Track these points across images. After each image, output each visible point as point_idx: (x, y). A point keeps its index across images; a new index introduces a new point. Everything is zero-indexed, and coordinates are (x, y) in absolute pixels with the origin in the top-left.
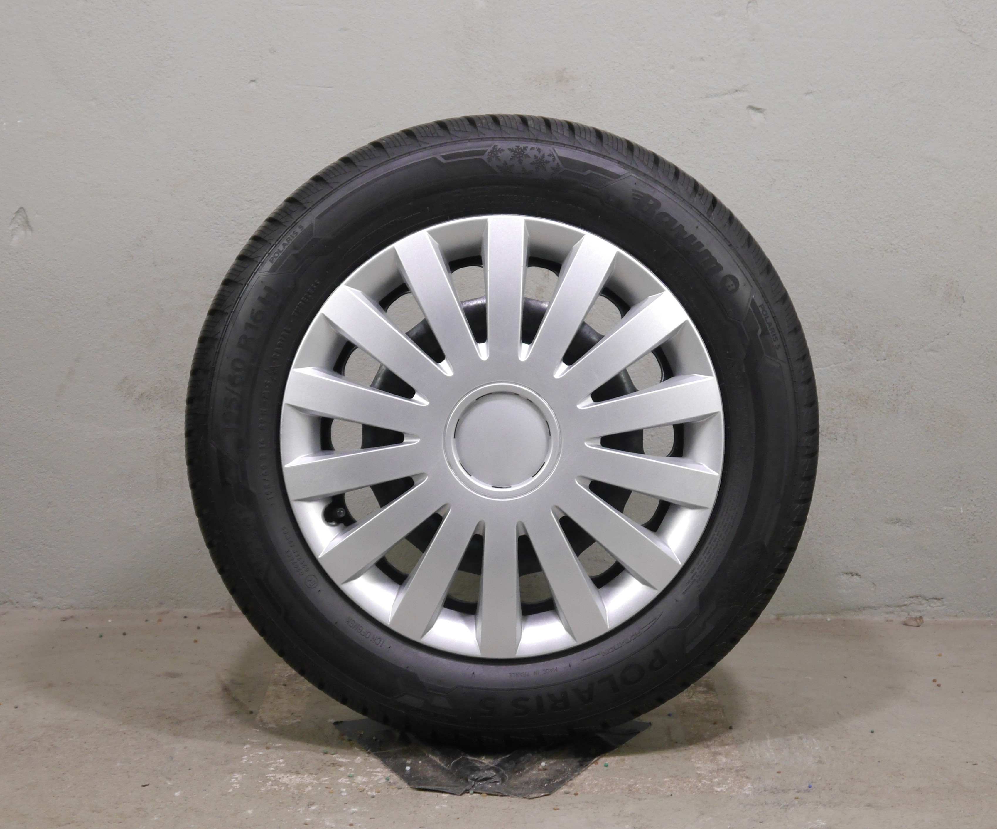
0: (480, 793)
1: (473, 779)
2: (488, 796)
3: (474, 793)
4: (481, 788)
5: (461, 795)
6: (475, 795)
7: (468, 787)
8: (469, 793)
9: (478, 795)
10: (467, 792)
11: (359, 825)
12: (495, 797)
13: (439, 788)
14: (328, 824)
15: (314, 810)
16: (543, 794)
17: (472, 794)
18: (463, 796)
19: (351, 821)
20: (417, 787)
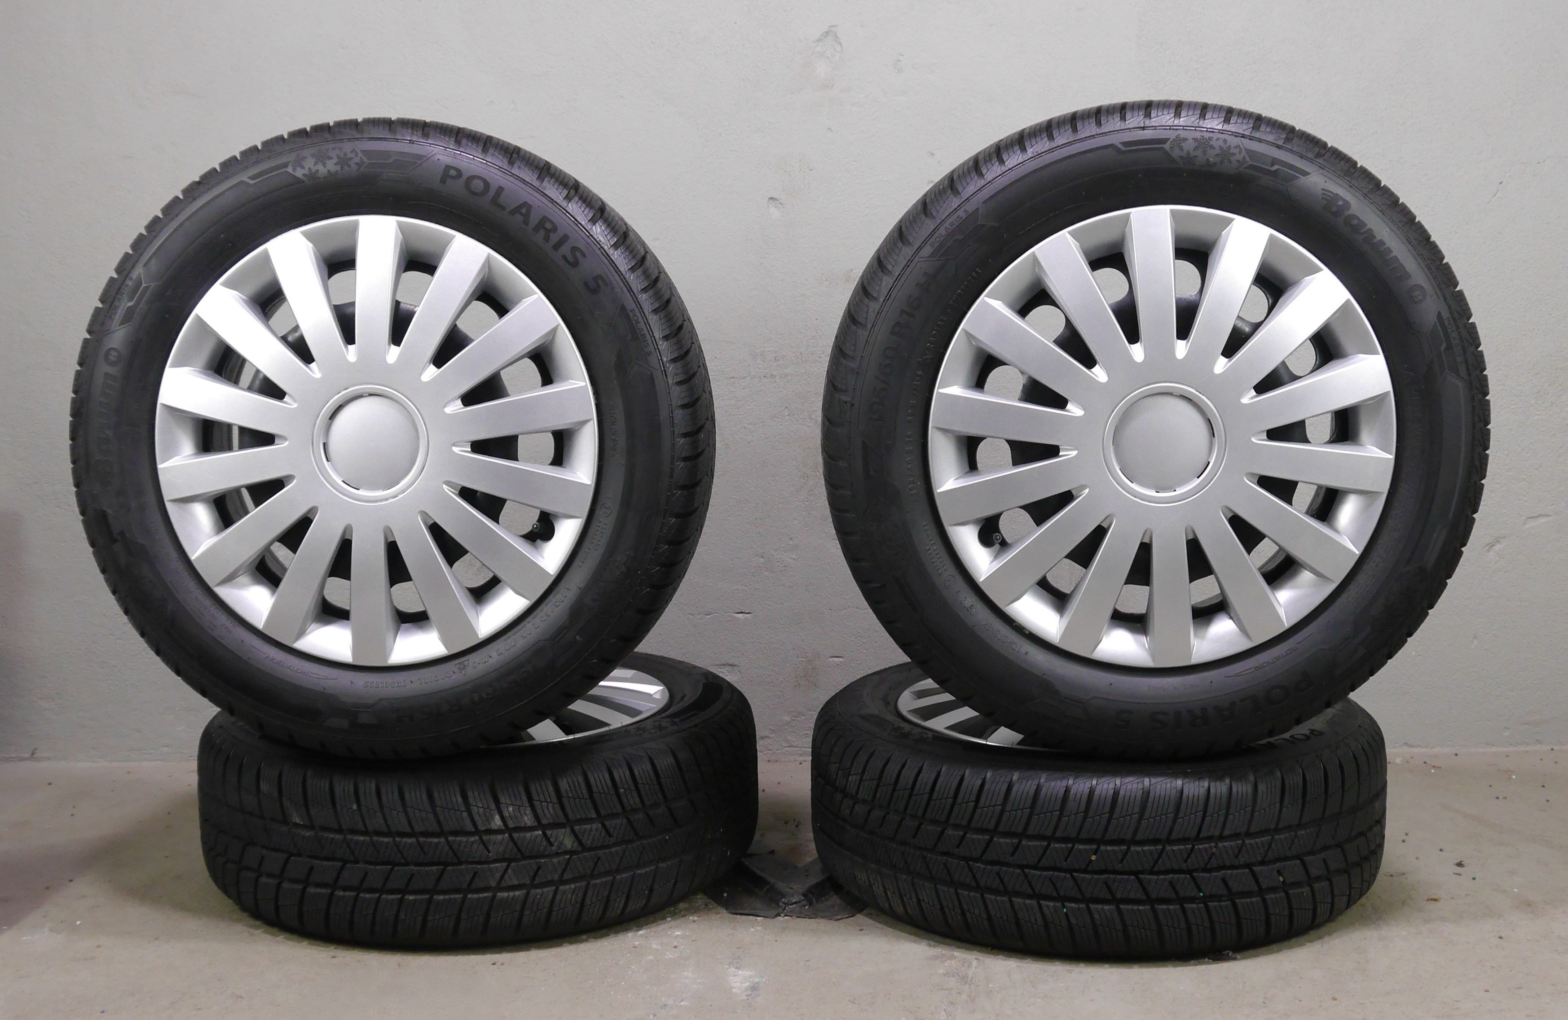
0: (791, 916)
1: (784, 903)
2: (798, 919)
3: (786, 916)
4: (791, 911)
5: (774, 918)
6: (786, 917)
7: (780, 910)
8: (780, 916)
9: (789, 917)
10: (778, 915)
11: (683, 947)
12: (804, 919)
13: (753, 912)
14: (654, 946)
15: (641, 934)
16: (847, 916)
17: (783, 917)
18: (776, 919)
19: (675, 944)
20: (733, 912)
